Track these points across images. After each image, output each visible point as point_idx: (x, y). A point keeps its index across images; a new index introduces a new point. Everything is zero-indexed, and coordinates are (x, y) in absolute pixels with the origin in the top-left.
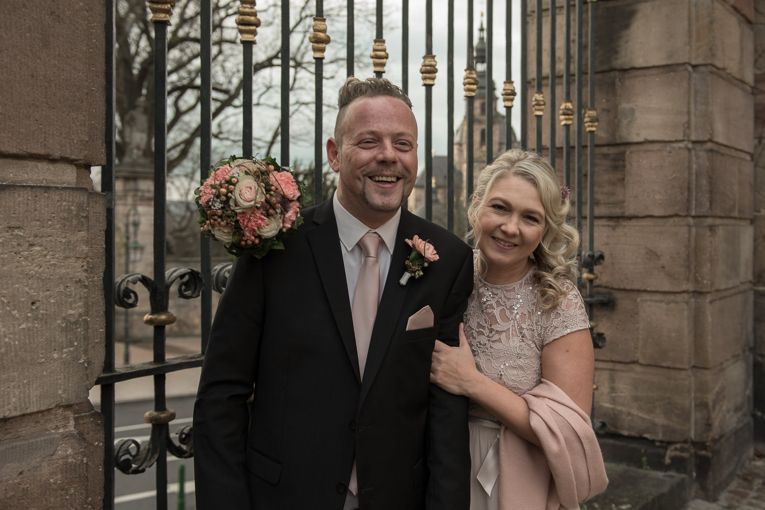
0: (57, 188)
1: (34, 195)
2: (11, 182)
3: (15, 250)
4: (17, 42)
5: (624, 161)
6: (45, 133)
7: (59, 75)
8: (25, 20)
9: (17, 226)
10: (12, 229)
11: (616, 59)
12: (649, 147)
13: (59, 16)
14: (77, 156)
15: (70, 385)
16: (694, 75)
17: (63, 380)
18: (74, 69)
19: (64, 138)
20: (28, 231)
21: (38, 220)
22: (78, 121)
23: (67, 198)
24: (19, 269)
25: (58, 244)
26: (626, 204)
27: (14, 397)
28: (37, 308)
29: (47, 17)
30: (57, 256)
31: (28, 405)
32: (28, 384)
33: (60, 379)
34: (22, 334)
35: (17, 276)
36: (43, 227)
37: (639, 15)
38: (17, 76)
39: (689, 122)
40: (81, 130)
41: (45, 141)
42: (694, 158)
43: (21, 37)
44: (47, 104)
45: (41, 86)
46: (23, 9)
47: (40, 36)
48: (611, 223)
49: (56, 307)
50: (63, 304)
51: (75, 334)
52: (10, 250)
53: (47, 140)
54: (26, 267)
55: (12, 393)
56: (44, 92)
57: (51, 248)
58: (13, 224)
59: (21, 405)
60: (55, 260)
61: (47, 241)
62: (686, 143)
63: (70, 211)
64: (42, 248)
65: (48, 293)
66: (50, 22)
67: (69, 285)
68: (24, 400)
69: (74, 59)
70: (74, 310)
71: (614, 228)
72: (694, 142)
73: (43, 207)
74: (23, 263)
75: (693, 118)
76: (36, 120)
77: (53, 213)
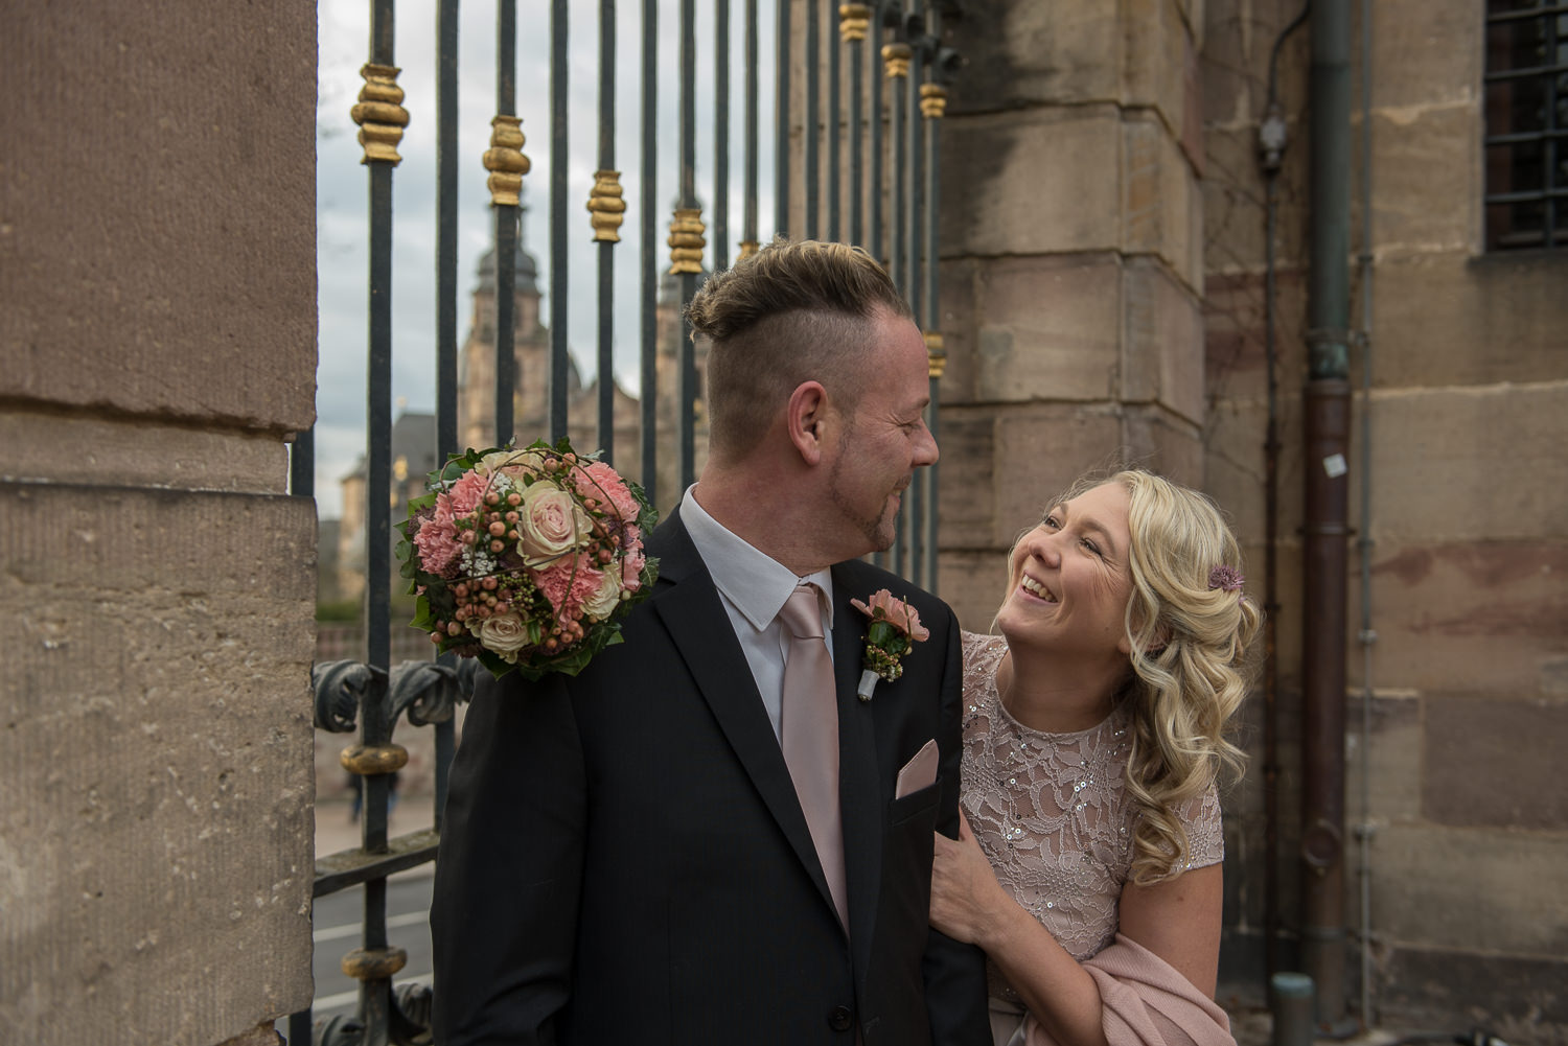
0: (265, 497)
1: (227, 516)
2: (179, 483)
3: (193, 649)
4: (197, 145)
5: (991, 436)
6: (246, 366)
7: (269, 229)
8: (211, 92)
9: (198, 590)
10: (188, 597)
11: (974, 234)
12: (1041, 411)
13: (268, 89)
14: (299, 423)
15: (285, 969)
16: (1126, 273)
17: (272, 960)
18: (295, 216)
19: (279, 379)
20: (215, 603)
21: (233, 576)
22: (301, 340)
23: (283, 522)
24: (199, 695)
25: (267, 630)
26: (995, 524)
27: (188, 1010)
28: (230, 788)
29: (249, 88)
30: (265, 660)
31: (211, 1027)
32: (212, 975)
33: (267, 957)
34: (204, 854)
35: (196, 712)
36: (242, 592)
37: (1021, 150)
38: (198, 227)
39: (1118, 365)
40: (306, 361)
41: (246, 385)
42: (1126, 436)
43: (205, 134)
44: (249, 296)
45: (238, 254)
46: (208, 67)
47: (237, 134)
48: (966, 562)
49: (262, 783)
50: (273, 776)
51: (293, 847)
52: (185, 649)
53: (249, 382)
54: (212, 690)
55: (183, 1002)
56: (243, 267)
57: (254, 641)
58: (191, 585)
59: (199, 1029)
60: (261, 669)
61: (247, 625)
62: (1112, 405)
63: (287, 553)
64: (239, 642)
65: (247, 750)
66: (253, 101)
67: (284, 728)
68: (205, 1016)
69: (294, 191)
70: (292, 788)
71: (972, 571)
72: (1126, 404)
73: (242, 544)
74: (207, 680)
75: (1124, 357)
76: (231, 336)
77: (259, 559)
